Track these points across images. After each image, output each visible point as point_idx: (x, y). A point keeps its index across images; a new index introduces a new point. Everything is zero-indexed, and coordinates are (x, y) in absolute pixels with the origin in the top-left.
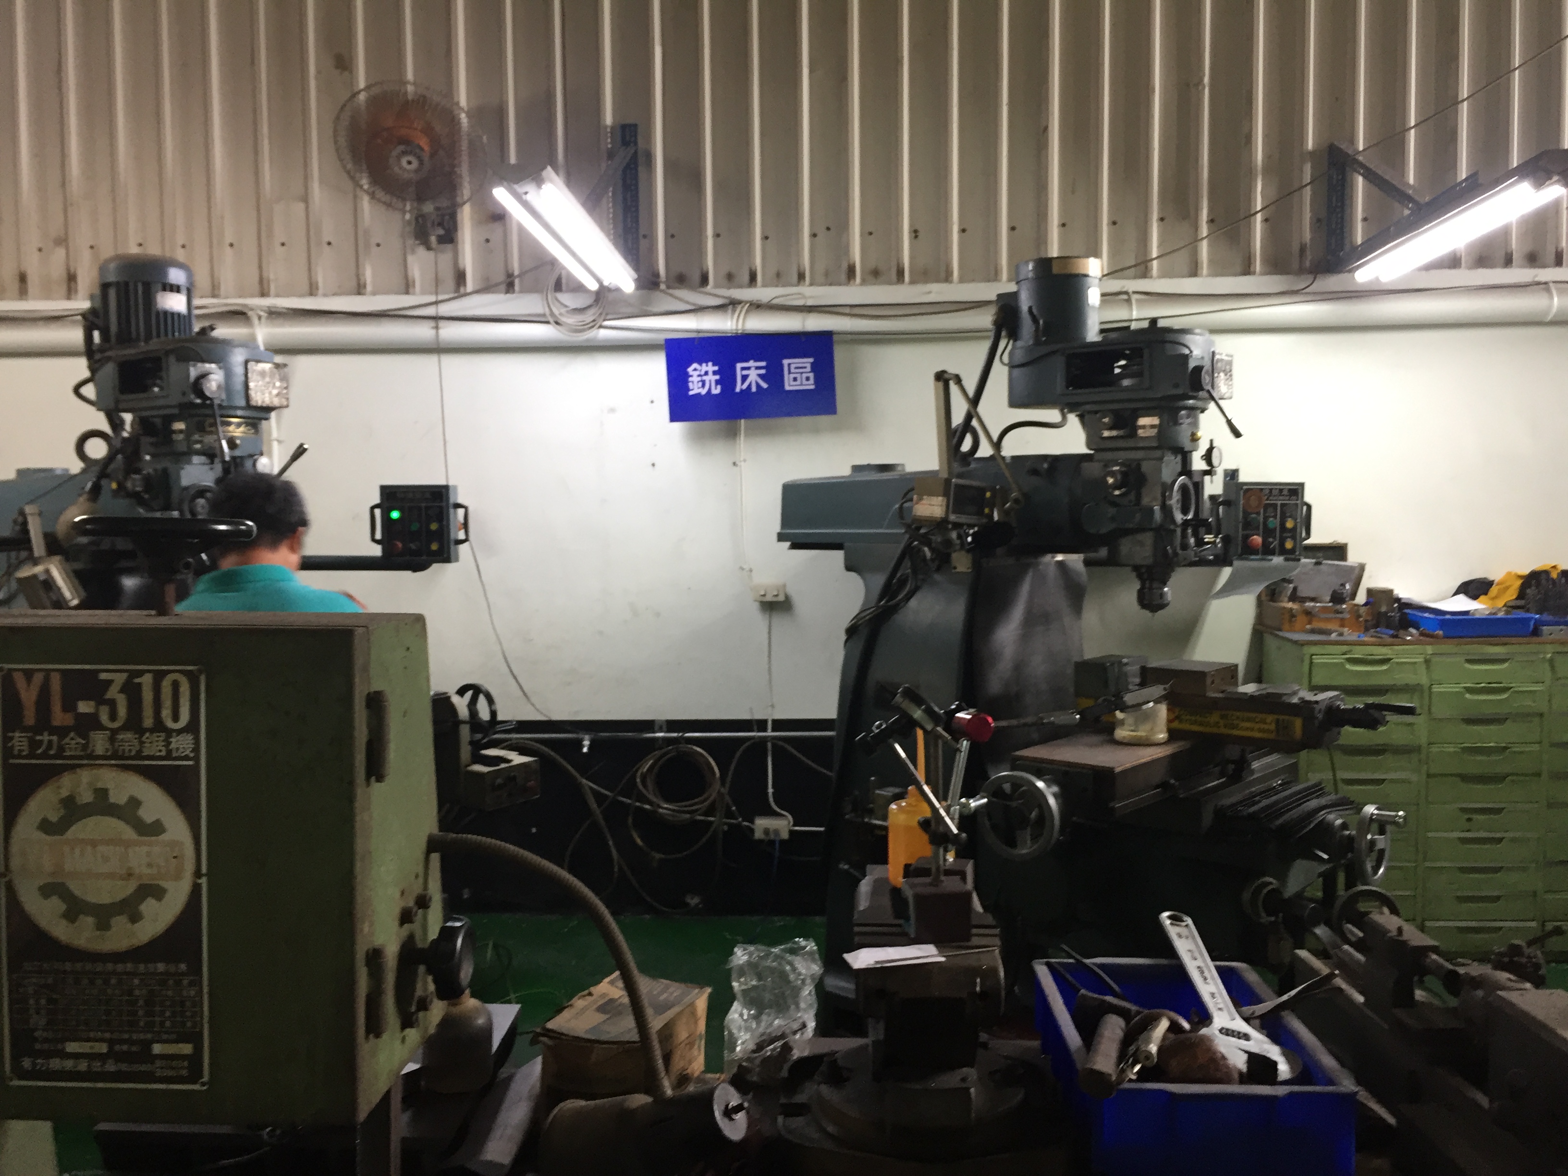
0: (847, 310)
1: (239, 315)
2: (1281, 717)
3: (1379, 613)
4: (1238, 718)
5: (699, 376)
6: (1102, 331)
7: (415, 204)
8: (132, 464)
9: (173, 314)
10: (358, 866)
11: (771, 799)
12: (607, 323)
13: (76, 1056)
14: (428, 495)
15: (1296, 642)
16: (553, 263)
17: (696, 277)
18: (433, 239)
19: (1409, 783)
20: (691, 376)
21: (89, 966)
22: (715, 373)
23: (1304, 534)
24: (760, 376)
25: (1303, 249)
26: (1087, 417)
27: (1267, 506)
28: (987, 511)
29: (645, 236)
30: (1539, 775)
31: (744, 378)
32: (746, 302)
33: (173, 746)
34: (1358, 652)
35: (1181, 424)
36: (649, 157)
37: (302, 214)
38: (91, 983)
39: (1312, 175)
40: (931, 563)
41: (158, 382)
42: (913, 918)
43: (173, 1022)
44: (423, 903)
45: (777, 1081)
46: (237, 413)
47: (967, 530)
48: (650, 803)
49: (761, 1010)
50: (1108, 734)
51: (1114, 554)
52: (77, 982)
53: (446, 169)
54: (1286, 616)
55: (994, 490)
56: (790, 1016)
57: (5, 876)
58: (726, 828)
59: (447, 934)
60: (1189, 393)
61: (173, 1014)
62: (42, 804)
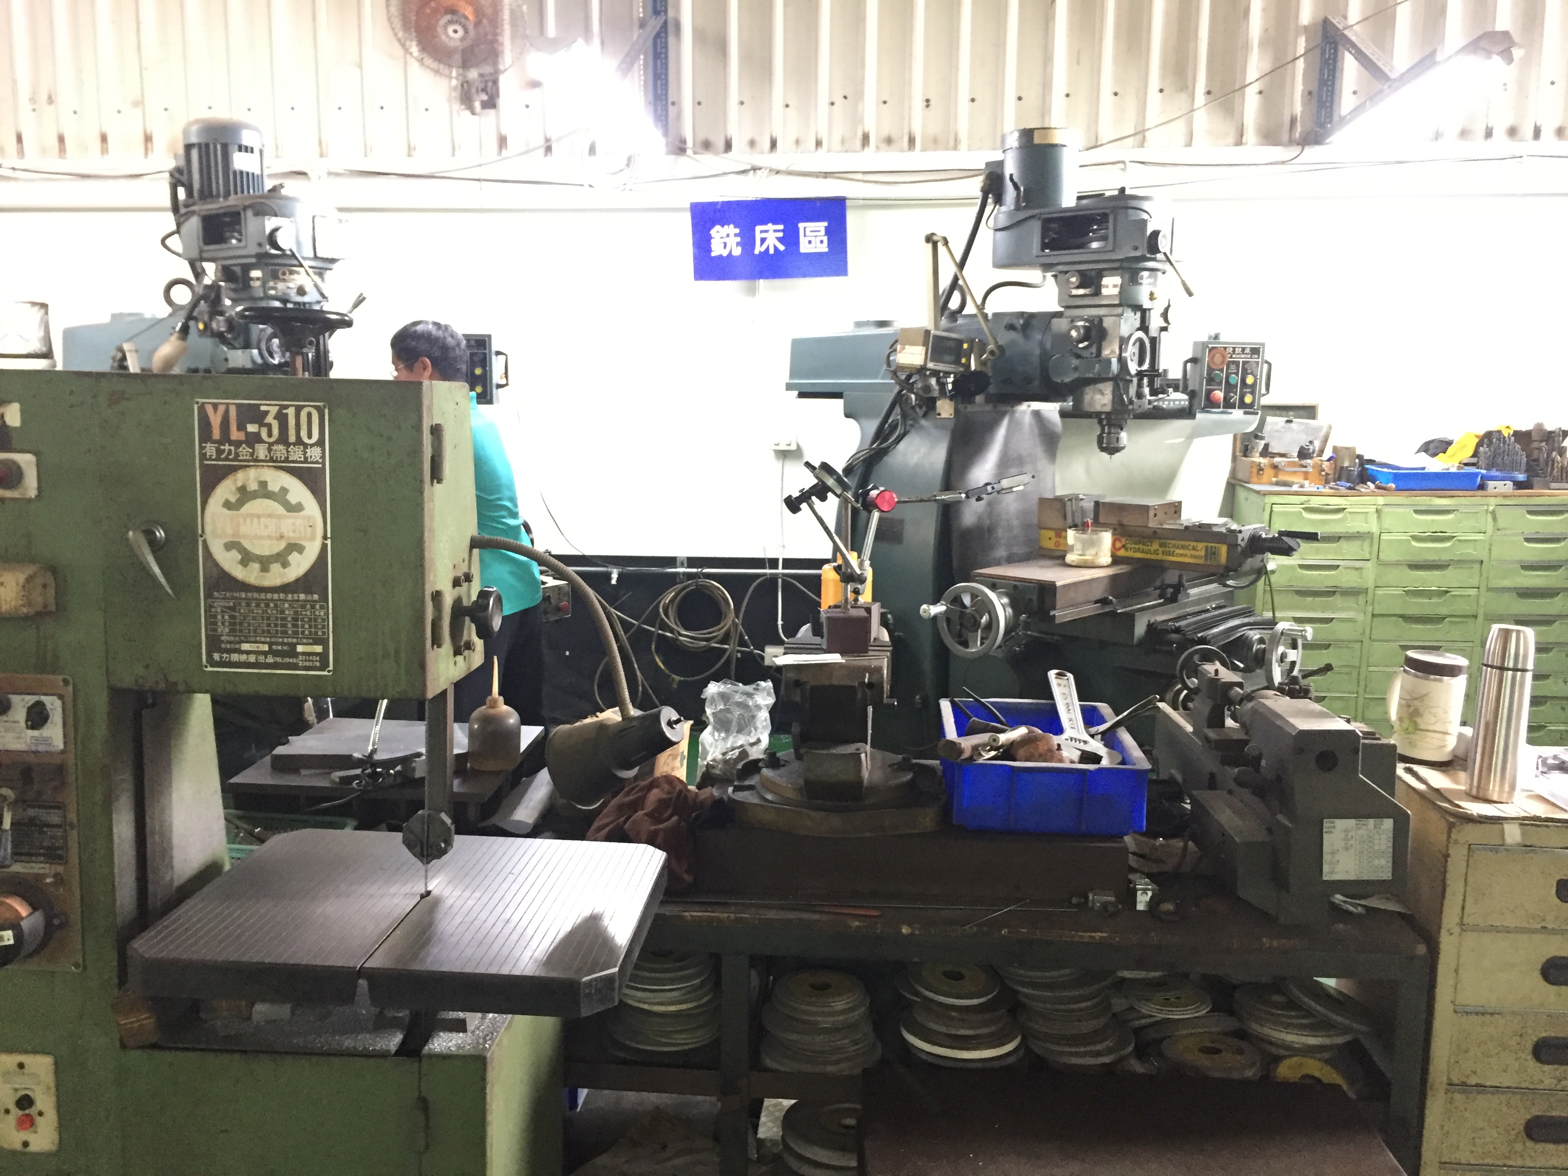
0: (860, 176)
2: (1209, 545)
3: (1342, 468)
4: (1174, 546)
5: (721, 237)
6: (1079, 198)
7: (461, 71)
8: (216, 308)
9: (247, 174)
10: (426, 534)
11: (780, 631)
12: (636, 187)
13: (248, 653)
15: (1258, 492)
16: (588, 129)
17: (721, 144)
18: (477, 105)
19: (1356, 622)
20: (714, 238)
21: (256, 595)
22: (736, 235)
23: (1263, 391)
24: (778, 238)
25: (1293, 121)
26: (1060, 276)
27: (1229, 364)
28: (963, 360)
29: (673, 104)
30: (1475, 617)
31: (763, 240)
32: (767, 168)
33: (308, 454)
34: (1316, 501)
35: (1141, 284)
36: (678, 27)
37: (358, 79)
38: (258, 605)
39: (1305, 48)
40: (918, 410)
41: (236, 234)
42: (825, 635)
43: (310, 632)
44: (468, 578)
45: (735, 772)
46: (306, 263)
47: (947, 377)
48: (672, 631)
49: (728, 731)
50: (1058, 558)
51: (1078, 402)
52: (248, 605)
53: (490, 37)
54: (1255, 470)
55: (971, 342)
56: (749, 734)
57: (201, 536)
58: (739, 655)
59: (484, 595)
60: (1148, 256)
61: (310, 627)
62: (225, 490)
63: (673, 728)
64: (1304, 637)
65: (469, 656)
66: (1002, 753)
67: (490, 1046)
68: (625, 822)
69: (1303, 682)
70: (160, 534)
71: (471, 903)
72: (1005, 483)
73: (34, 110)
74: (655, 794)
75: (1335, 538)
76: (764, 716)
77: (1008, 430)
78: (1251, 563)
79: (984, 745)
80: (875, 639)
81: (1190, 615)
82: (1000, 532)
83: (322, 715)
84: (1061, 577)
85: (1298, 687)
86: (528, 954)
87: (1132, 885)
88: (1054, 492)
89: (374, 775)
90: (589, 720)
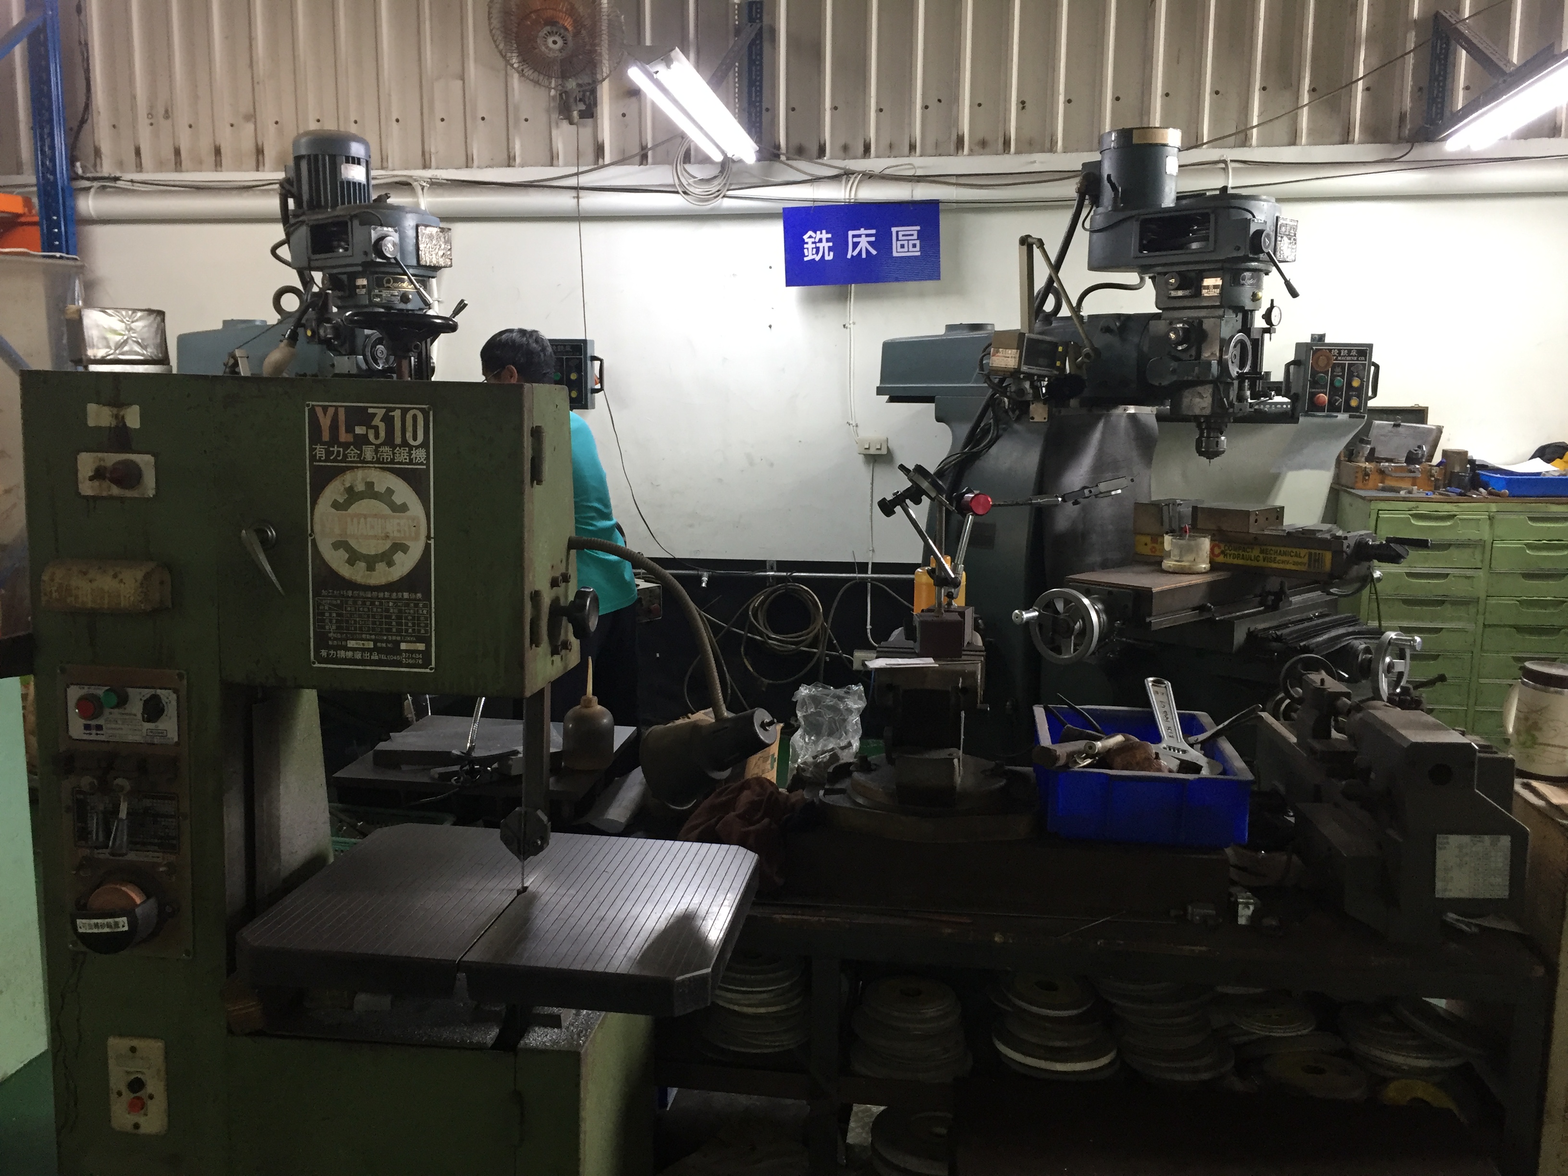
0: (954, 180)
1: (405, 185)
2: (1313, 551)
3: (1452, 473)
5: (813, 243)
6: (1180, 198)
7: (560, 82)
8: (323, 316)
9: (354, 183)
10: (526, 535)
11: (869, 635)
12: (730, 193)
13: (354, 649)
14: (568, 349)
15: (1363, 498)
16: (683, 136)
17: (815, 149)
18: (575, 114)
19: (1467, 632)
20: (807, 243)
21: (362, 594)
22: (828, 240)
23: (1370, 394)
24: (869, 242)
25: (1402, 117)
26: (1158, 278)
27: (1334, 366)
28: (1058, 364)
29: (768, 110)
31: (855, 245)
32: (859, 173)
33: (413, 456)
34: (1424, 508)
35: (1243, 285)
36: (773, 32)
37: (460, 92)
38: (364, 603)
39: (1415, 42)
40: (1010, 413)
41: (343, 243)
42: (918, 639)
43: (414, 630)
44: (566, 578)
45: (826, 776)
46: (410, 272)
47: (1040, 381)
48: (761, 634)
49: (819, 735)
50: (1155, 564)
51: (1176, 406)
52: (355, 603)
53: (588, 47)
54: (1360, 475)
55: (1066, 345)
56: (839, 738)
57: (311, 535)
58: (828, 659)
59: (581, 595)
60: (1251, 256)
61: (414, 624)
62: (333, 491)
63: (767, 730)
64: (1413, 647)
65: (566, 655)
66: (1098, 761)
67: (584, 1043)
68: (717, 823)
69: (1415, 693)
70: (272, 533)
71: (566, 900)
72: (1103, 487)
73: (152, 124)
74: (746, 796)
75: (1445, 546)
76: (855, 719)
77: (1103, 434)
78: (1356, 570)
79: (1079, 753)
80: (968, 643)
81: (1292, 623)
82: (1094, 538)
83: (421, 712)
84: (1158, 584)
85: (1409, 698)
86: (622, 952)
87: (1233, 899)
88: (1150, 497)
89: (472, 772)
90: (680, 722)
